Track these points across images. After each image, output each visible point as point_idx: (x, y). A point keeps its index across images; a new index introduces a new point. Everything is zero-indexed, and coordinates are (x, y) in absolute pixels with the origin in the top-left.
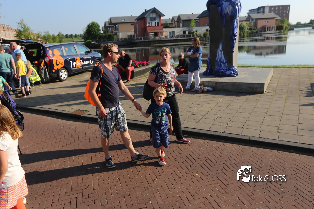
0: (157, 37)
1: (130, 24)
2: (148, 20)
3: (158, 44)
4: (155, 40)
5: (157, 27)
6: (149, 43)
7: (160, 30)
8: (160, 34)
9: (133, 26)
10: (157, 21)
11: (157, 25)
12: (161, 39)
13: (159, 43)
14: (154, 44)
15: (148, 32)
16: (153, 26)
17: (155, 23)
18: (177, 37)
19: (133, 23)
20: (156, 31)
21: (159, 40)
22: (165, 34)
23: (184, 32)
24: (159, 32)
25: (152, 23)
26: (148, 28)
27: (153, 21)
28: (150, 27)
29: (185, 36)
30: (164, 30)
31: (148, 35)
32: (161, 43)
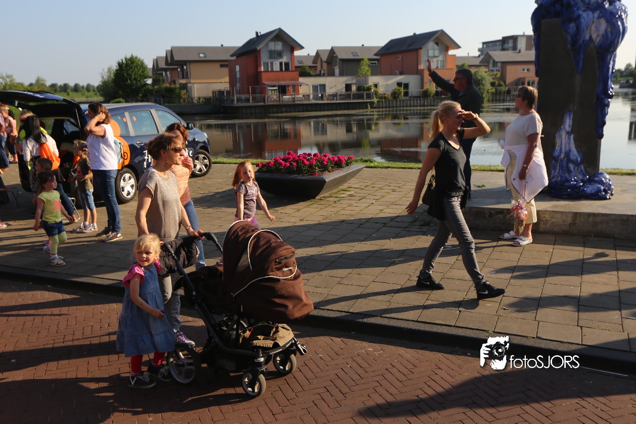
0: (284, 97)
1: (218, 65)
2: (264, 58)
3: (287, 112)
4: (281, 102)
5: (285, 73)
6: (267, 110)
7: (291, 80)
8: (291, 89)
9: (226, 70)
10: (284, 59)
11: (284, 70)
12: (294, 101)
13: (291, 112)
14: (277, 113)
15: (265, 84)
16: (274, 70)
17: (281, 64)
18: (332, 98)
19: (226, 63)
20: (283, 83)
21: (290, 103)
22: (303, 90)
23: (348, 87)
24: (288, 86)
25: (274, 63)
26: (264, 76)
27: (275, 58)
28: (268, 73)
29: (350, 95)
30: (301, 80)
31: (263, 90)
32: (295, 111)
